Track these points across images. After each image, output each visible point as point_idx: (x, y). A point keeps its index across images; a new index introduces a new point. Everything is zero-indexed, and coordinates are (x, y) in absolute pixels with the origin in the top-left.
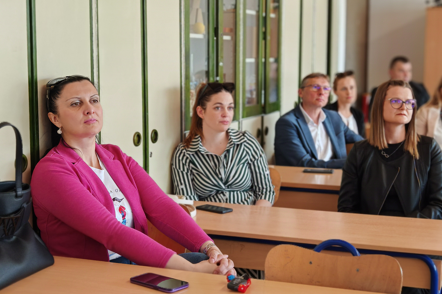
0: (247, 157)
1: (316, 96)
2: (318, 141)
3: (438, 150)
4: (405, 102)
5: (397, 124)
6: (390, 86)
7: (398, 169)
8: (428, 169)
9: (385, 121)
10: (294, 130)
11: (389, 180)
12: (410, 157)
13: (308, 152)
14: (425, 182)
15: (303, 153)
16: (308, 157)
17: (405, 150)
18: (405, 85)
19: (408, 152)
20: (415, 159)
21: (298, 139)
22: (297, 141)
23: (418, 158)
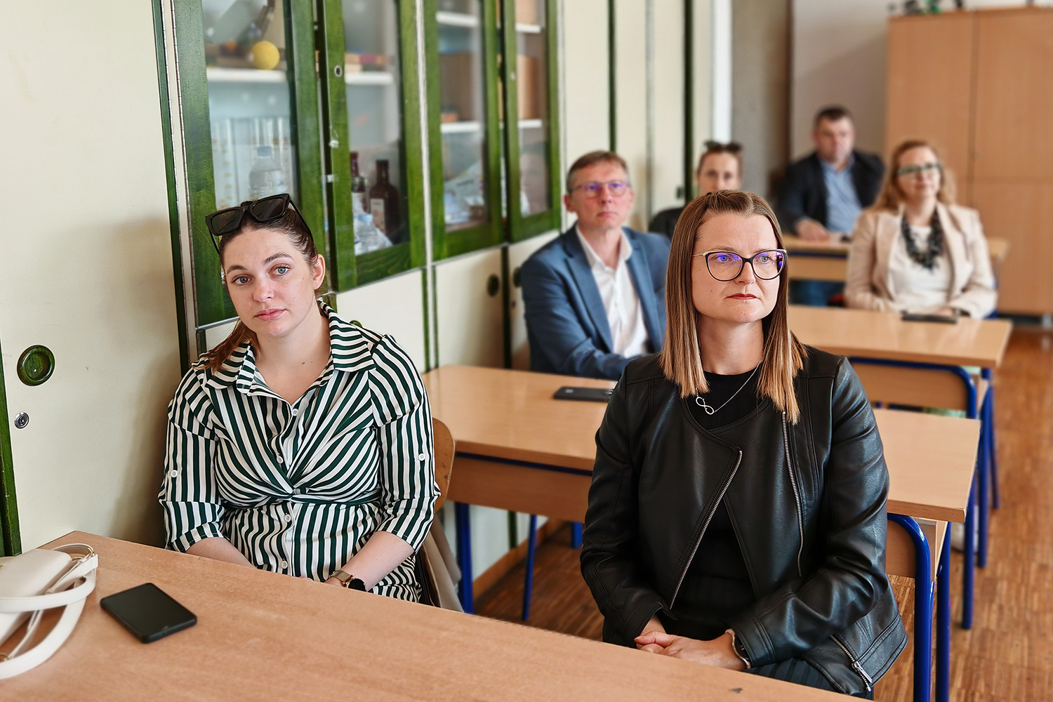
0: (373, 409)
1: (595, 208)
2: (616, 305)
3: (853, 399)
4: (750, 261)
5: (734, 323)
6: (709, 211)
7: (739, 453)
8: (825, 457)
9: (699, 316)
10: (559, 285)
11: (713, 486)
12: (775, 415)
13: (588, 334)
14: (816, 493)
15: (575, 338)
16: (587, 346)
17: (760, 394)
18: (751, 207)
19: (769, 401)
20: (787, 424)
21: (568, 306)
22: (563, 310)
23: (795, 421)
